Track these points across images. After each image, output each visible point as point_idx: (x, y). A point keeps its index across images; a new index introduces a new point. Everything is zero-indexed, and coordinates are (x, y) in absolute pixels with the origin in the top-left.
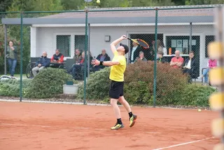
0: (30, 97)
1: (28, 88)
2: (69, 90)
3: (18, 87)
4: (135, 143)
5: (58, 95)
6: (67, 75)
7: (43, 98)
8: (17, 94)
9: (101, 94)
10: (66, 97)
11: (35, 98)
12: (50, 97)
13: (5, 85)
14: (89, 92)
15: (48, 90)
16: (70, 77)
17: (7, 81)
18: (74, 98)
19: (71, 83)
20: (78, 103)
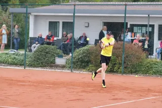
0: (31, 66)
1: (30, 59)
2: (59, 61)
3: (22, 58)
4: (115, 98)
5: (52, 65)
6: (58, 50)
7: (41, 67)
8: (22, 64)
9: (83, 64)
10: (57, 66)
12: (45, 66)
13: (13, 56)
14: (74, 63)
15: (44, 60)
16: (60, 52)
17: (14, 54)
18: (63, 67)
19: (61, 57)
20: (67, 71)
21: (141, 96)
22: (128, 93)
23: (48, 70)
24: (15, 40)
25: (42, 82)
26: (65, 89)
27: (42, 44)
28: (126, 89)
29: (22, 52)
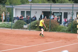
0: (14, 28)
1: (13, 26)
2: (25, 26)
3: (10, 25)
4: (46, 41)
5: (22, 28)
6: (25, 22)
7: (18, 29)
8: (10, 27)
9: (34, 28)
10: (24, 29)
11: (16, 29)
12: (19, 28)
13: (7, 25)
14: (31, 27)
15: (19, 26)
16: (25, 23)
17: (7, 24)
18: (26, 29)
20: (28, 30)
21: (57, 40)
22: (52, 39)
23: (20, 30)
24: (8, 18)
25: (18, 35)
26: (27, 37)
27: (18, 20)
28: (51, 37)
29: (10, 23)
